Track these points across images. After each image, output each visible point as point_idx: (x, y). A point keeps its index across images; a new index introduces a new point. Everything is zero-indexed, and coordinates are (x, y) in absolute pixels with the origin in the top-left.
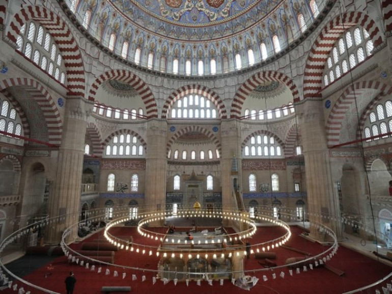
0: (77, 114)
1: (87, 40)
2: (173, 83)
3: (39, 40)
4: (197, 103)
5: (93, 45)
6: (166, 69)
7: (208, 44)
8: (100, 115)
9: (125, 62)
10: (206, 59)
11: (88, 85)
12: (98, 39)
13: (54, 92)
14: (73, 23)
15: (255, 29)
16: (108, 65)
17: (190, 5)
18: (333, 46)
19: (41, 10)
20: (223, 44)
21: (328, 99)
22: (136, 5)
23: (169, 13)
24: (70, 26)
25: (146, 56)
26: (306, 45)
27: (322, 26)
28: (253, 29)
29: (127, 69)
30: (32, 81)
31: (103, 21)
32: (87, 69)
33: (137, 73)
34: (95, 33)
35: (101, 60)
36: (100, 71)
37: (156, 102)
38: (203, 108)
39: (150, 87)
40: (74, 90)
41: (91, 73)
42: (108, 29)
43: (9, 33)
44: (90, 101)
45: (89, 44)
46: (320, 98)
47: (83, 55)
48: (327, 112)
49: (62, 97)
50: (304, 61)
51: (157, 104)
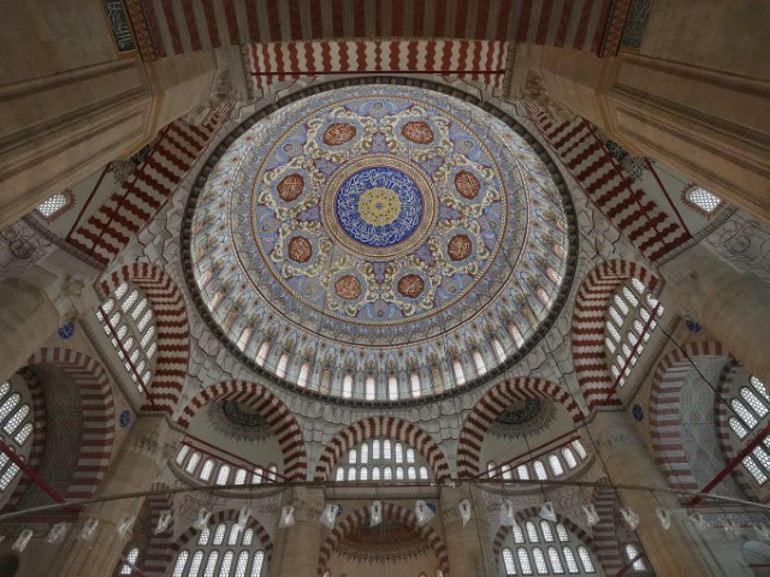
0: (146, 446)
1: (206, 327)
2: (342, 414)
3: (135, 314)
4: (387, 455)
5: (213, 336)
6: (330, 389)
7: (405, 350)
8: (188, 473)
9: (260, 371)
10: (402, 373)
11: (185, 397)
12: (224, 327)
13: (121, 395)
14: (194, 299)
15: (477, 320)
16: (228, 370)
17: (372, 296)
18: (603, 319)
19: (158, 272)
20: (430, 348)
21: (634, 403)
22: (291, 294)
23: (340, 306)
24: (187, 303)
25: (297, 367)
26: (563, 325)
27: (573, 293)
28: (476, 321)
29: (261, 382)
30: (97, 364)
31: (237, 309)
32: (191, 372)
33: (277, 392)
34: (219, 319)
35: (219, 361)
36: (213, 379)
37: (306, 448)
38: (399, 465)
39: (299, 419)
40: (157, 402)
41: (196, 377)
42: (241, 320)
43: (105, 282)
44: (179, 426)
45: (207, 334)
46: (620, 407)
47: (192, 346)
48: (644, 426)
49: (131, 411)
50: (567, 350)
51: (308, 454)
